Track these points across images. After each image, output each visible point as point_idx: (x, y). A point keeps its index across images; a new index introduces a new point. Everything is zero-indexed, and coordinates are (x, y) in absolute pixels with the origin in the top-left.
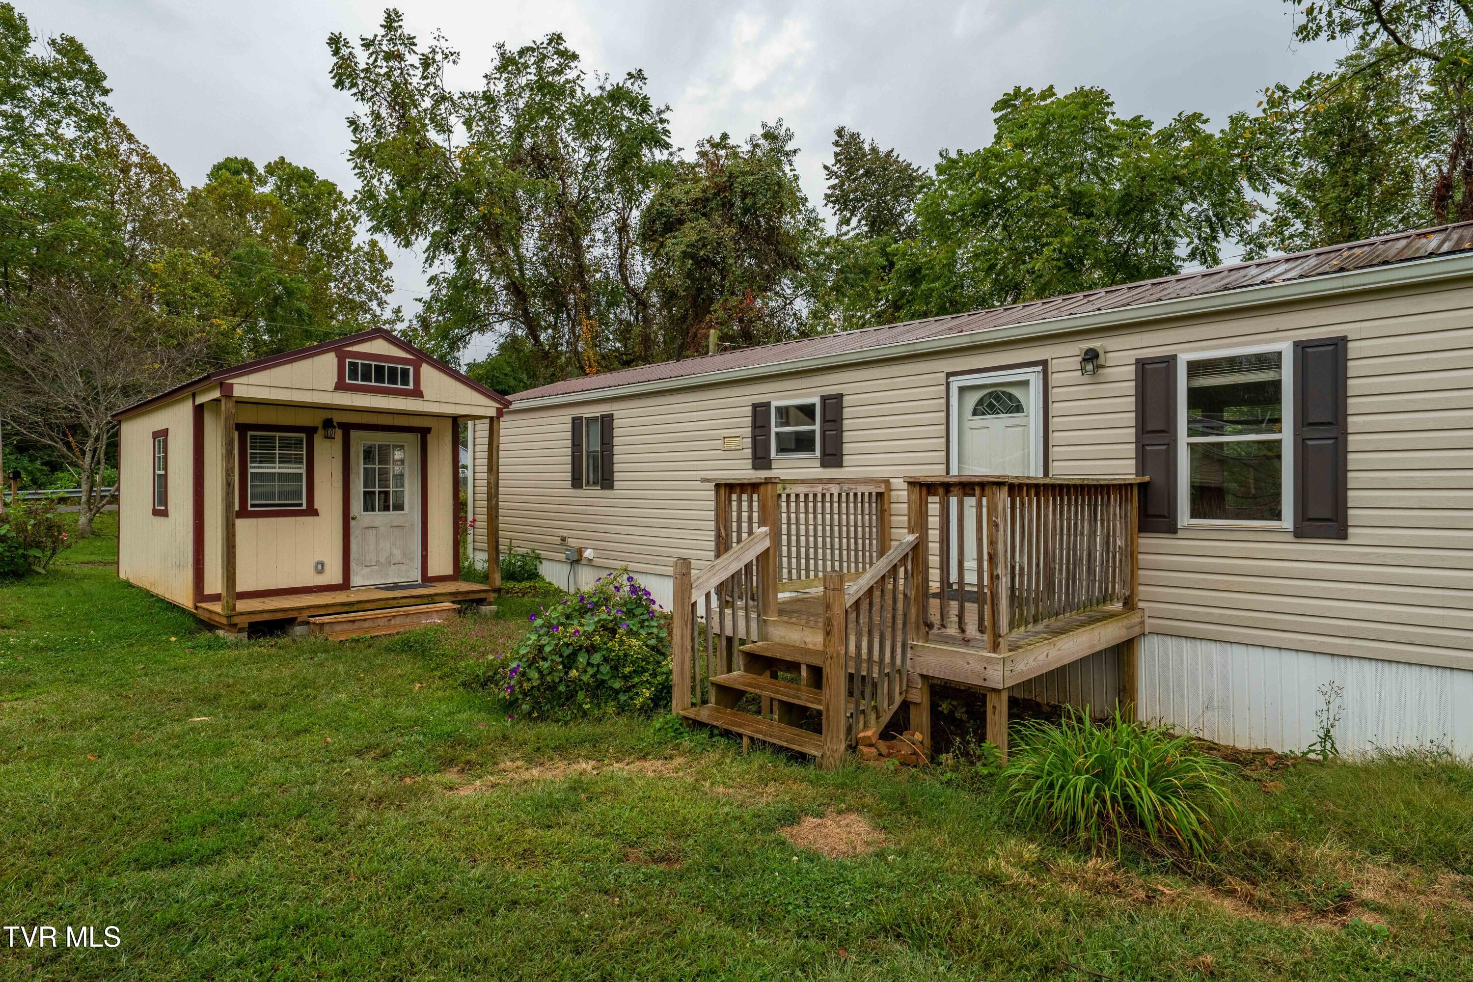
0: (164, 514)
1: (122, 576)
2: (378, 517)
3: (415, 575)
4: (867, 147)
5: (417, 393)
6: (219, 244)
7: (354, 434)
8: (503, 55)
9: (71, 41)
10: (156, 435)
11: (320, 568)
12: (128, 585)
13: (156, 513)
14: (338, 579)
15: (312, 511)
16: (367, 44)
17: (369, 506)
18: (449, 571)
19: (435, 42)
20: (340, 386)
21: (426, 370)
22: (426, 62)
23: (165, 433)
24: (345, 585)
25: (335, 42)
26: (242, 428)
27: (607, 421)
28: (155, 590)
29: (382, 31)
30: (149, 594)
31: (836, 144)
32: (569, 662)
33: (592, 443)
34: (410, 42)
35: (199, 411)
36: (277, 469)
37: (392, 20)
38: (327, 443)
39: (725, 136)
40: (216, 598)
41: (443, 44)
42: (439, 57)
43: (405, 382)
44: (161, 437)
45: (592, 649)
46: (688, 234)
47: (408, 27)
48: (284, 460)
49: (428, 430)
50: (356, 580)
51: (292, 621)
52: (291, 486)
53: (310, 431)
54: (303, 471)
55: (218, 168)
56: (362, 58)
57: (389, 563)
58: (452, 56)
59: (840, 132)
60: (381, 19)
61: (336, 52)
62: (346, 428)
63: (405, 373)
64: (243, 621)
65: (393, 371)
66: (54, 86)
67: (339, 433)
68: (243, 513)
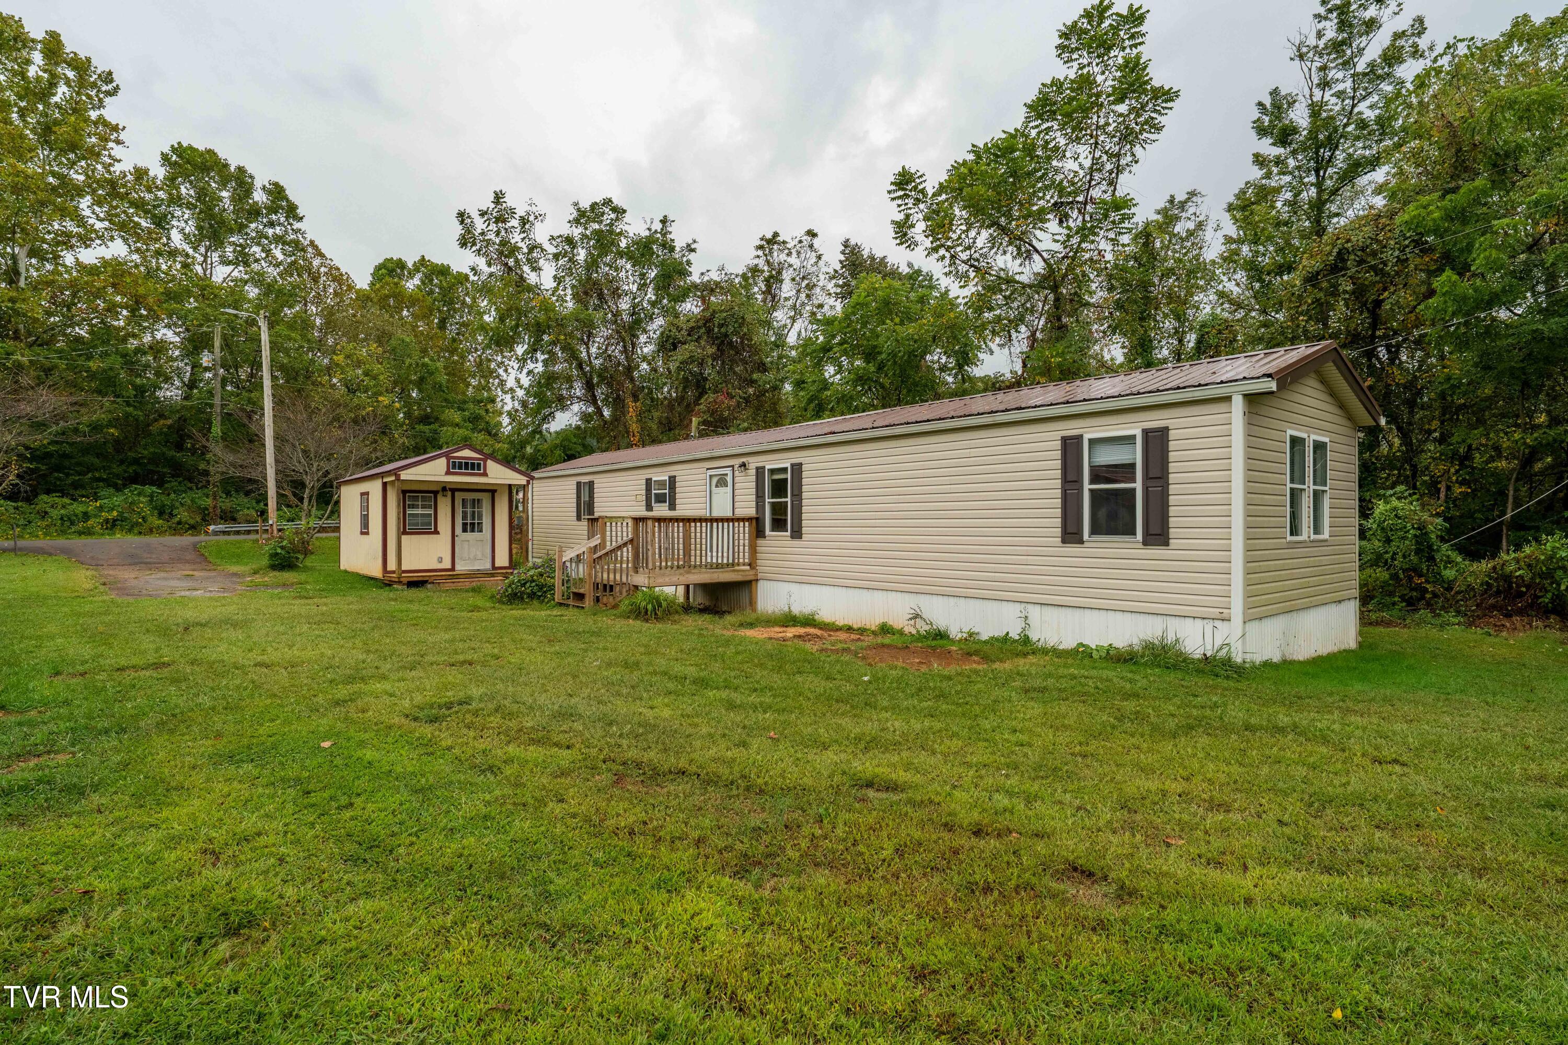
0: (367, 533)
1: (342, 568)
2: (469, 535)
3: (488, 566)
4: (865, 254)
5: (485, 474)
6: (382, 338)
7: (457, 494)
8: (579, 210)
9: (276, 185)
10: (362, 494)
11: (440, 560)
12: (346, 571)
13: (362, 533)
14: (449, 566)
15: (436, 532)
16: (483, 214)
17: (465, 530)
18: (507, 564)
19: (529, 208)
20: (448, 473)
21: (490, 463)
22: (524, 221)
23: (367, 494)
24: (453, 569)
25: (462, 216)
26: (404, 492)
27: (591, 484)
28: (361, 572)
29: (493, 206)
30: (358, 575)
31: (843, 253)
32: (524, 585)
33: (585, 497)
34: (512, 212)
35: (385, 485)
36: (420, 511)
37: (498, 198)
38: (444, 499)
39: (776, 235)
40: (393, 572)
41: (534, 209)
42: (531, 218)
43: (479, 469)
44: (365, 495)
45: (533, 581)
46: (682, 353)
47: (510, 201)
48: (423, 507)
49: (495, 491)
50: (458, 567)
51: (426, 582)
52: (426, 520)
53: (436, 493)
54: (432, 512)
55: (378, 268)
56: (480, 224)
57: (475, 559)
58: (539, 217)
59: (846, 244)
60: (492, 197)
61: (462, 222)
62: (453, 491)
63: (479, 465)
64: (405, 580)
65: (473, 464)
66: (265, 220)
67: (449, 493)
68: (405, 533)
